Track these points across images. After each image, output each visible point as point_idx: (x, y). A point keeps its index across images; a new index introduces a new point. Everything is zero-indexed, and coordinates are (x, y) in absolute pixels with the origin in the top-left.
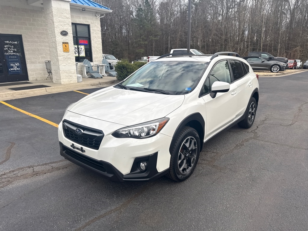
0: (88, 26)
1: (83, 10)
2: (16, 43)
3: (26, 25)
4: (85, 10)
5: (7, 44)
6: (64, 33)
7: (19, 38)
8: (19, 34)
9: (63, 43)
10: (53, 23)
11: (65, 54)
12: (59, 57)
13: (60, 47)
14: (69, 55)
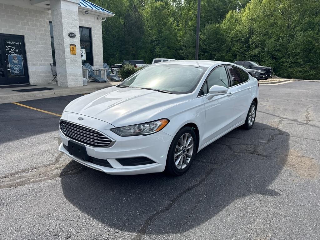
0: (90, 29)
1: (86, 13)
2: (18, 43)
3: (29, 26)
4: (88, 13)
5: (9, 45)
6: (72, 35)
7: (21, 39)
8: (22, 35)
9: (71, 45)
10: (62, 24)
11: (72, 56)
12: (66, 60)
13: (68, 50)
14: (76, 58)
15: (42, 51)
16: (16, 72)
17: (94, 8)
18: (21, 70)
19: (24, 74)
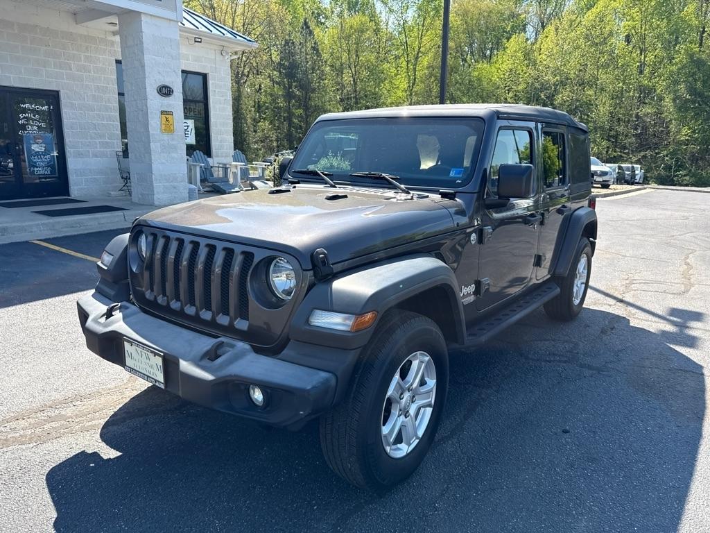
0: (205, 76)
1: (195, 41)
2: (45, 108)
3: (71, 70)
4: (200, 42)
5: (24, 111)
6: (165, 91)
7: (53, 98)
8: (55, 89)
9: (162, 113)
10: (143, 67)
11: (165, 137)
12: (151, 144)
13: (155, 122)
14: (173, 139)
15: (98, 124)
16: (39, 171)
17: (215, 31)
18: (52, 167)
19: (57, 175)
